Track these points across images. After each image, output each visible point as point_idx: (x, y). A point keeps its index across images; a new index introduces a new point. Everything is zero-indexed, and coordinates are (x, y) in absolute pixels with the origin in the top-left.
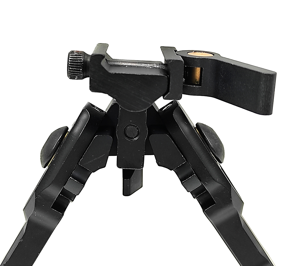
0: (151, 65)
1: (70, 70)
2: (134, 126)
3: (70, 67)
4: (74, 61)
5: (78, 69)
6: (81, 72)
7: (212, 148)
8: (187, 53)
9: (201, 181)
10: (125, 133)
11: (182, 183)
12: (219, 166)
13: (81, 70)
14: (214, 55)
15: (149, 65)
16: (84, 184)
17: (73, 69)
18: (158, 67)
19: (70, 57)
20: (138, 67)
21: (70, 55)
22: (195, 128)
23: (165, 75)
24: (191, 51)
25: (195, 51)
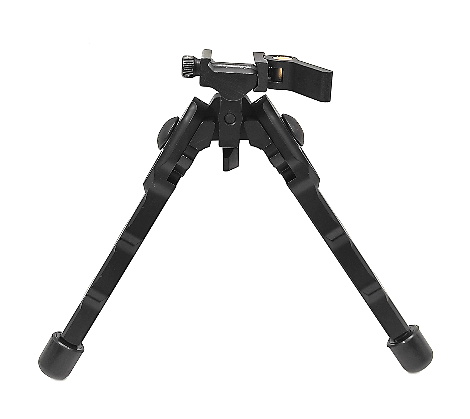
0: (245, 67)
1: (184, 70)
2: (232, 114)
3: (184, 68)
4: (187, 64)
5: (190, 70)
6: (192, 72)
7: (294, 133)
8: (273, 57)
9: (284, 159)
10: (225, 119)
11: (269, 160)
12: (300, 148)
13: (192, 70)
14: (293, 59)
15: (243, 66)
16: (193, 160)
17: (186, 69)
18: (250, 68)
19: (184, 61)
20: (235, 68)
21: (184, 59)
22: (281, 118)
23: (255, 74)
24: (276, 56)
25: (279, 56)
